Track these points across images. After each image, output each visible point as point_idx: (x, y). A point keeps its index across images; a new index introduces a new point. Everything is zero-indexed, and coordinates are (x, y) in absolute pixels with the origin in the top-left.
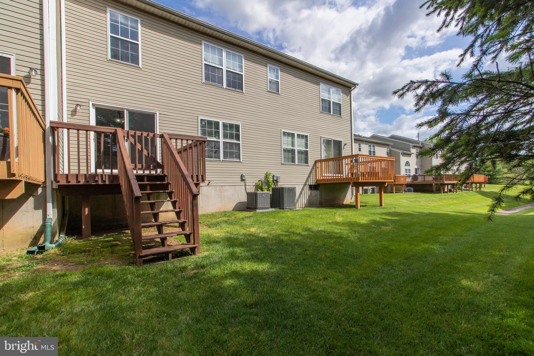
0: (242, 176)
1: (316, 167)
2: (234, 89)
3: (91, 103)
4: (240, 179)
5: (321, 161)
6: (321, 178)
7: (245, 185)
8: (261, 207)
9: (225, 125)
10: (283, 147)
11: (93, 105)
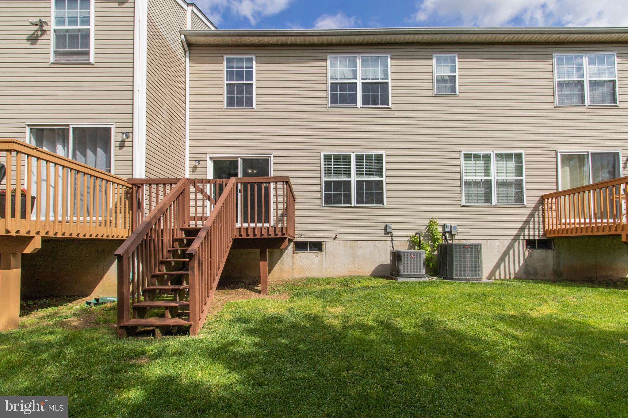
0: (386, 227)
1: (543, 206)
2: (374, 106)
3: (208, 157)
4: (383, 231)
5: (557, 195)
6: (559, 226)
7: (392, 240)
8: (406, 273)
9: (359, 158)
10: (464, 178)
11: (211, 158)
